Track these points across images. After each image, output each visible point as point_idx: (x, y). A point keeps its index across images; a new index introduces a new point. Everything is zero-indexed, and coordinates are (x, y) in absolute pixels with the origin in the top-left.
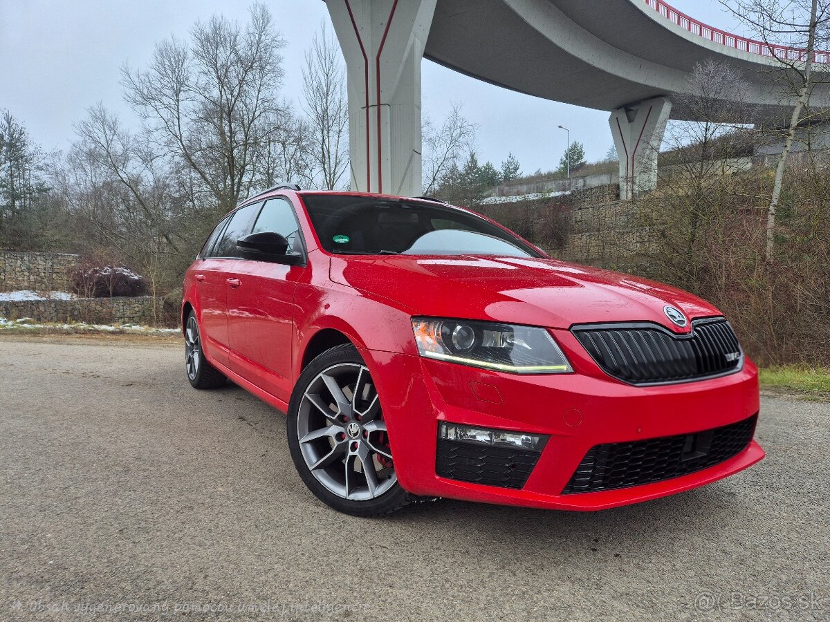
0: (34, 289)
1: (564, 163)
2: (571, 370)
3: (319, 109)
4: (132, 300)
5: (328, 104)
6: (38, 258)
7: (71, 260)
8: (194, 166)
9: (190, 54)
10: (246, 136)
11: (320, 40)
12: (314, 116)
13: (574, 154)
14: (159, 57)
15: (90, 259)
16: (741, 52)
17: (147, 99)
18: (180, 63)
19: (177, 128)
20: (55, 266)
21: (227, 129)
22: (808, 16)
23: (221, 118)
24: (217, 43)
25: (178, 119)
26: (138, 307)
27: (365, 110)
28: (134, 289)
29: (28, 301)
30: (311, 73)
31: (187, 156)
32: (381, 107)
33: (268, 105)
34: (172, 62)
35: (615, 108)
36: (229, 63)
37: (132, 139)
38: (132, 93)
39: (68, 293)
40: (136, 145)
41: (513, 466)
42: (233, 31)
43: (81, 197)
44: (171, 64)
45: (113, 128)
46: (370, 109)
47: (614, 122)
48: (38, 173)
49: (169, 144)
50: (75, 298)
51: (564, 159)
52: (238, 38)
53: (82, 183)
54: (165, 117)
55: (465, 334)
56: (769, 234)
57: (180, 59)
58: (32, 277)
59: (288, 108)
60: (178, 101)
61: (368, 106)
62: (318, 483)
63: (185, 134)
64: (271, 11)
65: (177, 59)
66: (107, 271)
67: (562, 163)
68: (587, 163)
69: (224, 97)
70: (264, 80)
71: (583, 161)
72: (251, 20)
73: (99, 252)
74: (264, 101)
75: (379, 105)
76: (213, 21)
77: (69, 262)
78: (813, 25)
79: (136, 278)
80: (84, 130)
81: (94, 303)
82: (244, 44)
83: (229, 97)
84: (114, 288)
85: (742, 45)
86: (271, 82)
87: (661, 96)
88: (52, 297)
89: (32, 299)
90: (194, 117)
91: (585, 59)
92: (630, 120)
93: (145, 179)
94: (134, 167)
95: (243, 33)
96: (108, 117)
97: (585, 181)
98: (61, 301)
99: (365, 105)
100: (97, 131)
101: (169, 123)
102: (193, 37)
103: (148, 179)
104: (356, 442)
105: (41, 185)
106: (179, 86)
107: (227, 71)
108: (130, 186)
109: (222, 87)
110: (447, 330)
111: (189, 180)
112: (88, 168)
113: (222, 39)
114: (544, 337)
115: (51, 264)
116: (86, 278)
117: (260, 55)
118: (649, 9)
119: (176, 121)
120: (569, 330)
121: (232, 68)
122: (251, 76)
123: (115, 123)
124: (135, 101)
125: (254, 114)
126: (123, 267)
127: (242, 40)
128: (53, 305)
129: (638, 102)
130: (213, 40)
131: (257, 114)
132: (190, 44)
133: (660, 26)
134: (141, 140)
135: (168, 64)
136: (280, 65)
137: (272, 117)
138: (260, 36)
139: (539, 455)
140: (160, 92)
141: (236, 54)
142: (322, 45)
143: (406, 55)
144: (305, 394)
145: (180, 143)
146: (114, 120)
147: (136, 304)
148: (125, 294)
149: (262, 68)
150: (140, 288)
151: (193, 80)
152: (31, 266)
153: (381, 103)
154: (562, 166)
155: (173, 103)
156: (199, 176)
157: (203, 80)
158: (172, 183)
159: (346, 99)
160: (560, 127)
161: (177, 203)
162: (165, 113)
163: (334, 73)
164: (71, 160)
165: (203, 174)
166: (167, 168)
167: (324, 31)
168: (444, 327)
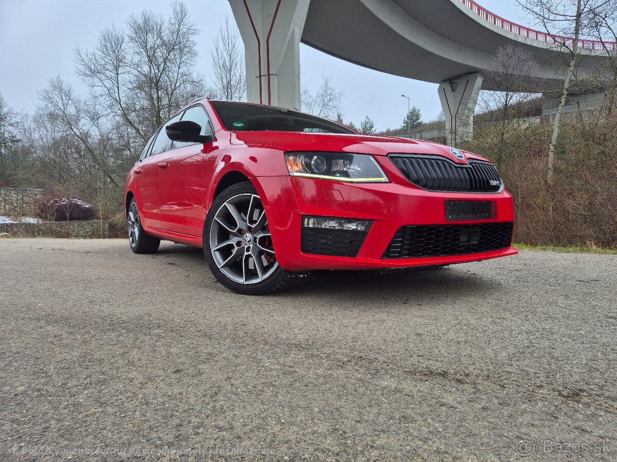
0: (9, 216)
1: (406, 123)
2: (387, 181)
3: (225, 81)
4: (84, 223)
5: (231, 77)
6: (12, 192)
7: (37, 193)
8: (131, 124)
9: (127, 39)
10: (170, 101)
11: (224, 30)
12: (220, 86)
13: (414, 116)
14: (103, 41)
15: (52, 193)
16: (532, 41)
17: (94, 73)
18: (119, 46)
19: (117, 94)
20: (25, 198)
21: (155, 96)
22: (575, 9)
23: (151, 87)
24: (147, 30)
25: (118, 87)
26: (89, 228)
27: (259, 78)
28: (86, 215)
29: (4, 224)
30: (217, 54)
31: (125, 116)
32: (271, 76)
33: (186, 78)
34: (112, 45)
35: (442, 81)
36: (156, 46)
37: (82, 103)
38: (82, 68)
39: (35, 218)
40: (86, 107)
41: (350, 242)
42: (159, 22)
43: (43, 148)
44: (112, 46)
45: (68, 95)
46: (262, 78)
47: (442, 92)
48: (10, 128)
49: (110, 106)
50: (40, 221)
51: (406, 119)
52: (163, 27)
53: (44, 138)
54: (108, 86)
55: (319, 161)
56: (550, 166)
57: (119, 42)
58: (7, 206)
59: (201, 80)
60: (117, 74)
61: (260, 76)
62: (224, 276)
63: (123, 100)
64: (187, 7)
65: (116, 42)
66: (65, 201)
67: (404, 123)
68: (424, 122)
69: (153, 72)
70: (183, 59)
71: (420, 121)
72: (172, 13)
73: (58, 187)
74: (184, 75)
75: (269, 75)
76: (144, 15)
77: (36, 195)
78: (579, 15)
79: (87, 206)
80: (46, 96)
81: (55, 225)
82: (167, 32)
83: (157, 71)
84: (71, 214)
85: (532, 35)
86: (188, 61)
87: (476, 72)
88: (23, 221)
89: (7, 222)
90: (130, 86)
91: (420, 44)
92: (453, 90)
93: (93, 133)
94: (85, 125)
95: (166, 24)
96: (64, 86)
97: (421, 135)
98: (30, 224)
99: (258, 75)
100: (56, 97)
101: (111, 91)
102: (129, 27)
103: (95, 134)
104: (250, 247)
105: (13, 137)
106: (118, 62)
107: (154, 52)
108: (81, 139)
109: (151, 63)
110: (308, 160)
111: (126, 135)
112: (49, 126)
113: (151, 28)
114: (370, 161)
115: (21, 196)
116: (49, 207)
117: (180, 40)
118: (465, 8)
119: (116, 89)
120: (386, 156)
121: (158, 49)
122: (172, 56)
123: (69, 91)
124: (85, 74)
125: (175, 84)
126: (77, 198)
127: (166, 28)
128: (24, 227)
129: (458, 77)
130: (143, 29)
131: (178, 84)
132: (125, 31)
133: (473, 20)
134: (89, 103)
135: (110, 46)
136: (195, 48)
137: (189, 87)
138: (179, 25)
139: (367, 234)
140: (104, 67)
141: (161, 39)
142: (226, 34)
143: (288, 38)
144: (215, 217)
145: (119, 106)
146: (69, 89)
147: (87, 225)
148: (78, 219)
149: (181, 50)
150: (90, 214)
151: (129, 58)
152: (7, 198)
153: (270, 73)
154: (405, 125)
155: (113, 75)
156: (134, 131)
157: (136, 59)
158: (114, 137)
159: (244, 74)
160: (403, 96)
161: (118, 152)
162: (108, 83)
163: (235, 55)
164: (35, 121)
165: (137, 130)
166: (109, 125)
167: (227, 23)
168: (305, 158)
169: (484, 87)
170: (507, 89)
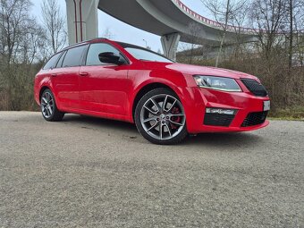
2: (241, 91)
27: (75, 23)
35: (163, 35)
47: (162, 40)
62: (149, 135)
75: (81, 21)
78: (227, 13)
87: (177, 33)
92: (168, 40)
104: (164, 121)
125: (18, 20)
137: (27, 23)
139: (234, 116)
144: (144, 106)
169: (181, 40)
170: (193, 43)
